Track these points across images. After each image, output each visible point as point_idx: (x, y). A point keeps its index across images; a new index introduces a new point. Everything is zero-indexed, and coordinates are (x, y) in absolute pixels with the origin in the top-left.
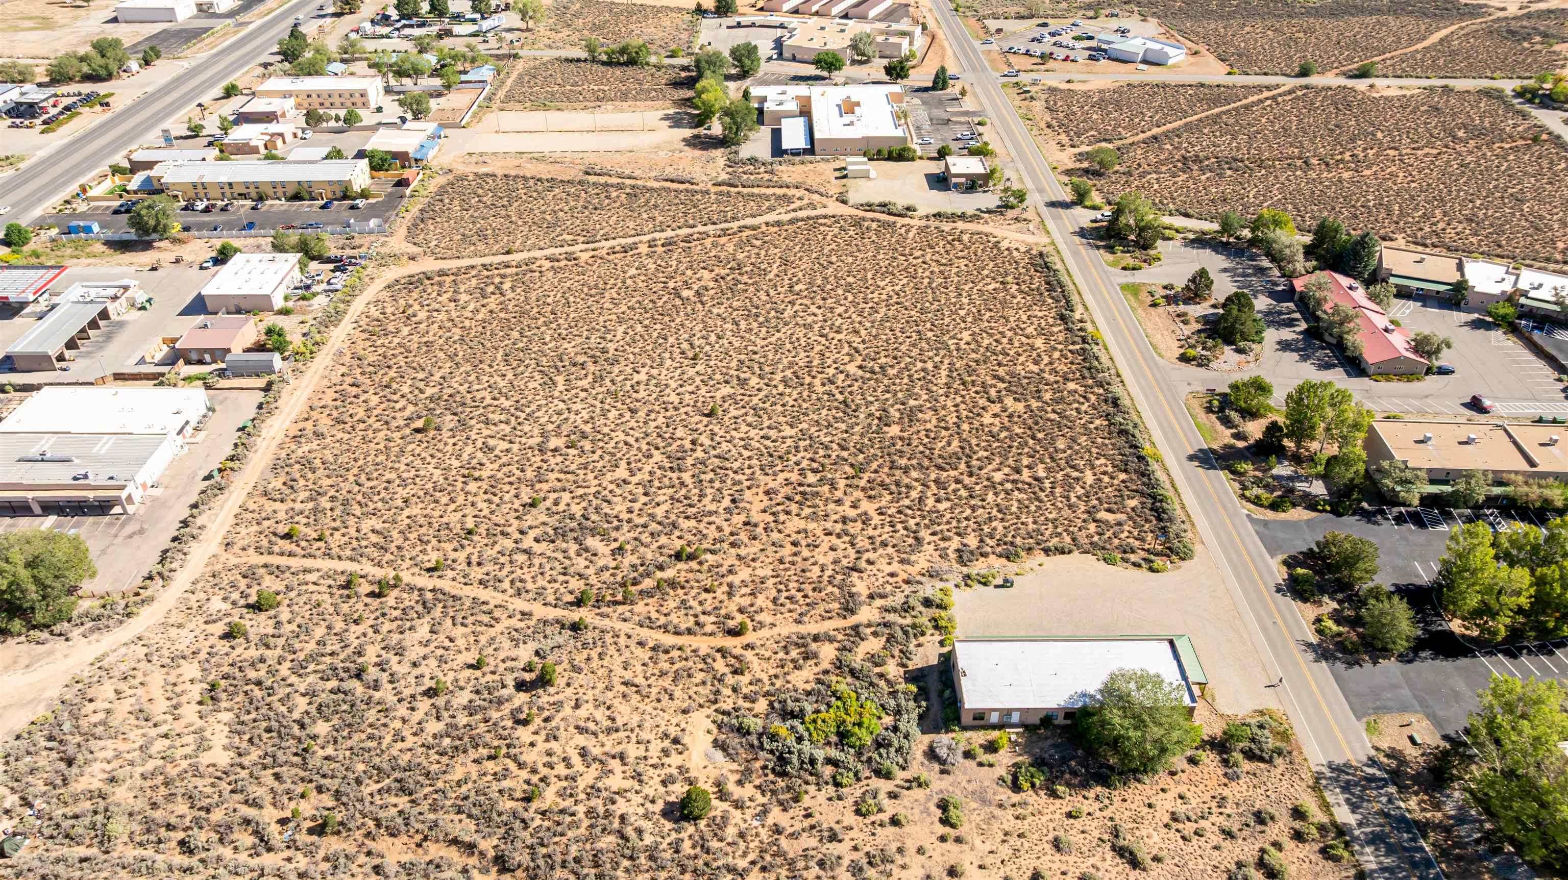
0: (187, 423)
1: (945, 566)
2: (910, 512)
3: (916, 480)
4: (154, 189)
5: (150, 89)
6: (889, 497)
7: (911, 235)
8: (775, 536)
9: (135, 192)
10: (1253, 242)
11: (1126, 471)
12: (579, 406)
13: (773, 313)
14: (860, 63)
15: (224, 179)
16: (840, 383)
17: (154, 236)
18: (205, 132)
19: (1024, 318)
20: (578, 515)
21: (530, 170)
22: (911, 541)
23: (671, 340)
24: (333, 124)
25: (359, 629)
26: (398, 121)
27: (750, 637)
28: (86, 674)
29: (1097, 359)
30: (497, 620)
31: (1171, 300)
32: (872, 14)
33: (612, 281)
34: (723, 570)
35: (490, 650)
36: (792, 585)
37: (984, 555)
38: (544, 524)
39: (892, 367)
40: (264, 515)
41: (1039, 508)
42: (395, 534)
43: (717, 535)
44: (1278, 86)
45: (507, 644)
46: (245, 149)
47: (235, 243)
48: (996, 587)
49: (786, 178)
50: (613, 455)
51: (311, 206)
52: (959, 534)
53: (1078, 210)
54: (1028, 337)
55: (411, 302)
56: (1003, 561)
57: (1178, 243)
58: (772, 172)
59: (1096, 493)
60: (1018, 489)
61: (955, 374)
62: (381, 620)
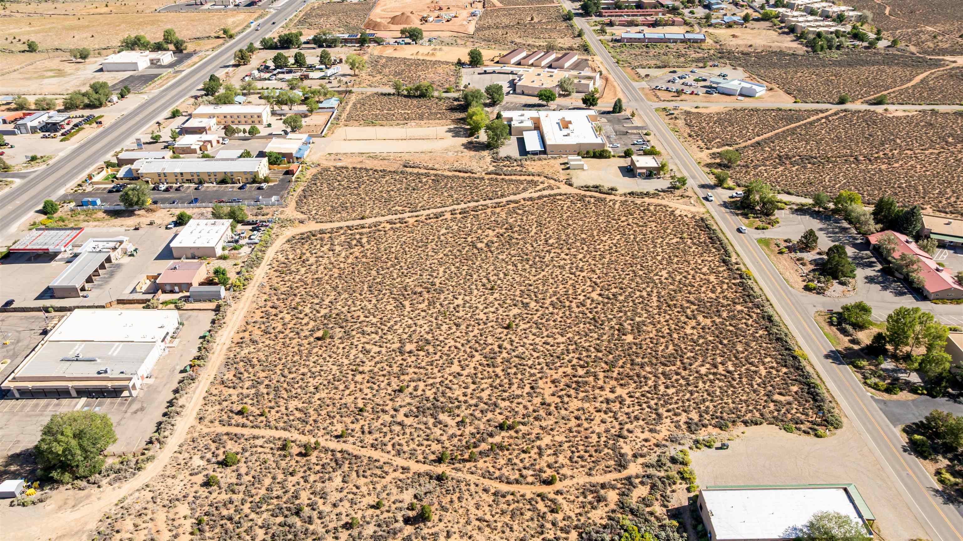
0: (168, 333)
1: (680, 434)
2: (650, 395)
3: (650, 373)
4: (134, 177)
5: (125, 113)
6: (634, 385)
7: (617, 206)
8: (563, 412)
9: (122, 179)
10: (835, 211)
11: (785, 366)
12: (421, 322)
13: (537, 259)
14: (564, 96)
15: (178, 170)
16: (588, 306)
17: (136, 207)
18: (161, 140)
19: (700, 261)
20: (431, 399)
21: (369, 164)
22: (654, 416)
23: (475, 277)
24: (241, 134)
25: (294, 479)
26: (283, 133)
27: (558, 486)
28: (113, 512)
29: (752, 289)
30: (387, 473)
31: (791, 249)
32: (567, 65)
33: (431, 237)
34: (533, 437)
35: (384, 495)
36: (580, 448)
37: (704, 426)
38: (409, 404)
39: (621, 294)
40: (223, 397)
41: (734, 392)
42: (311, 411)
43: (525, 412)
44: (827, 110)
45: (395, 491)
46: (188, 151)
47: (188, 212)
48: (717, 448)
49: (530, 169)
50: (448, 355)
51: (233, 187)
52: (685, 411)
53: (719, 190)
54: (704, 275)
55: (304, 251)
56: (718, 430)
57: (788, 212)
58: (521, 166)
59: (769, 382)
60: (718, 379)
61: (662, 300)
62: (308, 473)
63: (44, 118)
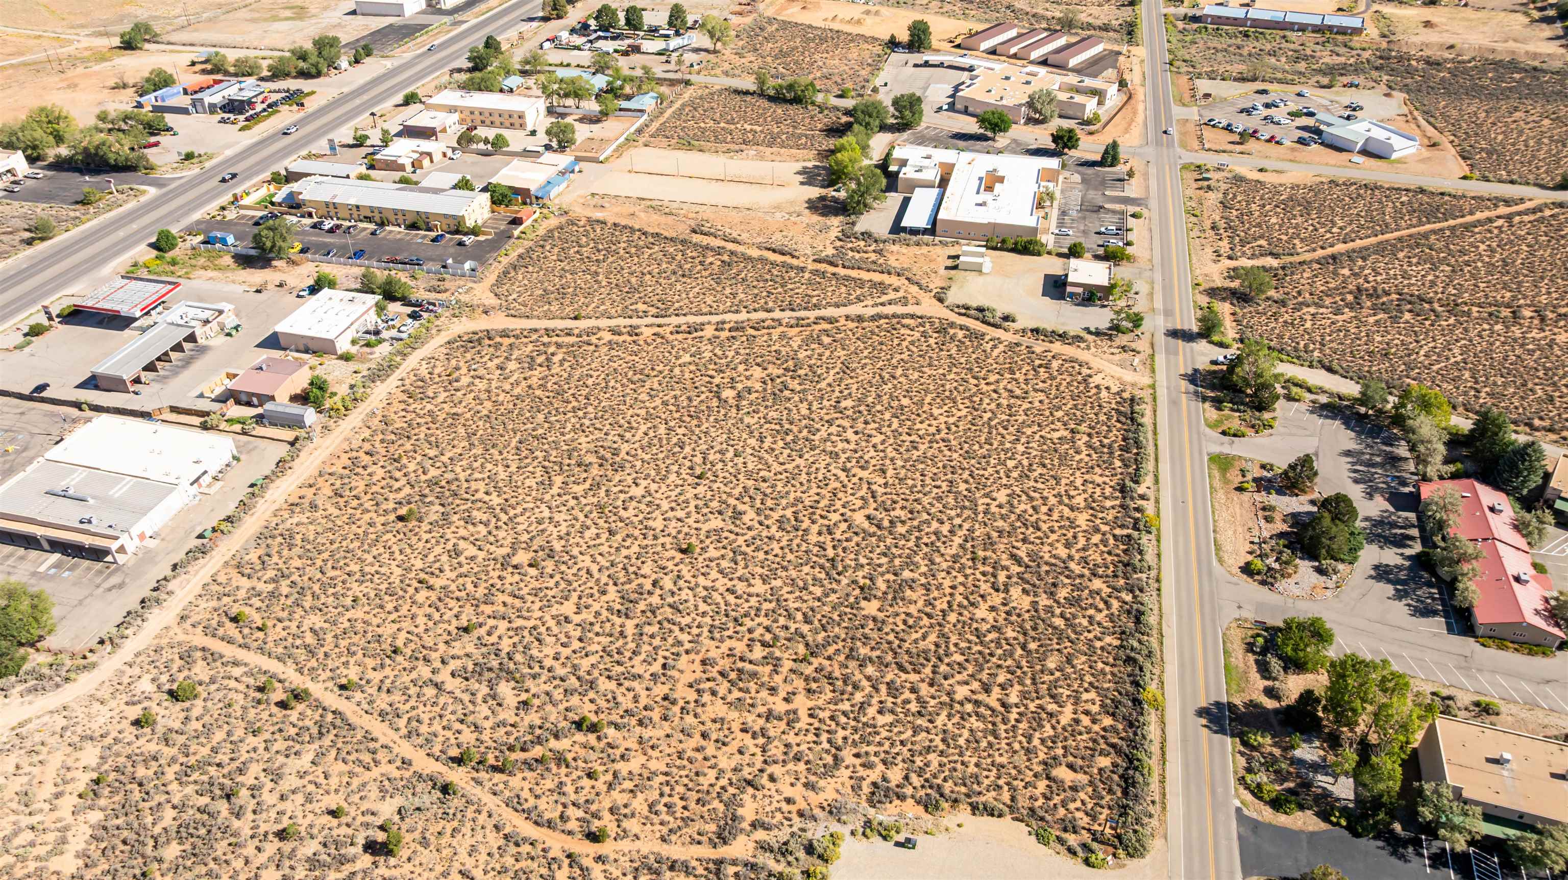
0: (206, 472)
1: (852, 802)
2: (843, 720)
3: (869, 678)
4: (294, 204)
6: (830, 695)
7: (996, 352)
8: (690, 719)
9: (280, 204)
10: (1397, 420)
11: (1113, 715)
12: (561, 517)
13: (805, 432)
14: (1037, 122)
15: (353, 201)
16: (838, 536)
17: (272, 255)
18: (368, 142)
19: (1079, 482)
20: (503, 654)
21: (642, 220)
22: (829, 759)
23: (688, 449)
24: (481, 146)
25: (252, 741)
26: (542, 150)
27: (607, 848)
29: (1141, 552)
30: (376, 763)
31: (1263, 485)
32: (1072, 62)
33: (661, 368)
34: (618, 752)
35: (355, 798)
36: (680, 789)
37: (902, 798)
38: (467, 655)
39: (903, 522)
40: (227, 590)
41: (990, 745)
42: (329, 637)
43: (631, 705)
44: (1522, 201)
45: (374, 793)
46: (393, 166)
47: (335, 273)
48: (898, 844)
49: (893, 262)
50: (569, 583)
51: (424, 237)
52: (884, 762)
53: (1202, 345)
54: (1072, 509)
55: (462, 364)
56: (921, 809)
57: (1303, 407)
58: (879, 252)
59: (1066, 739)
60: (977, 714)
61: (969, 545)
62: (277, 736)
63: (232, 90)
